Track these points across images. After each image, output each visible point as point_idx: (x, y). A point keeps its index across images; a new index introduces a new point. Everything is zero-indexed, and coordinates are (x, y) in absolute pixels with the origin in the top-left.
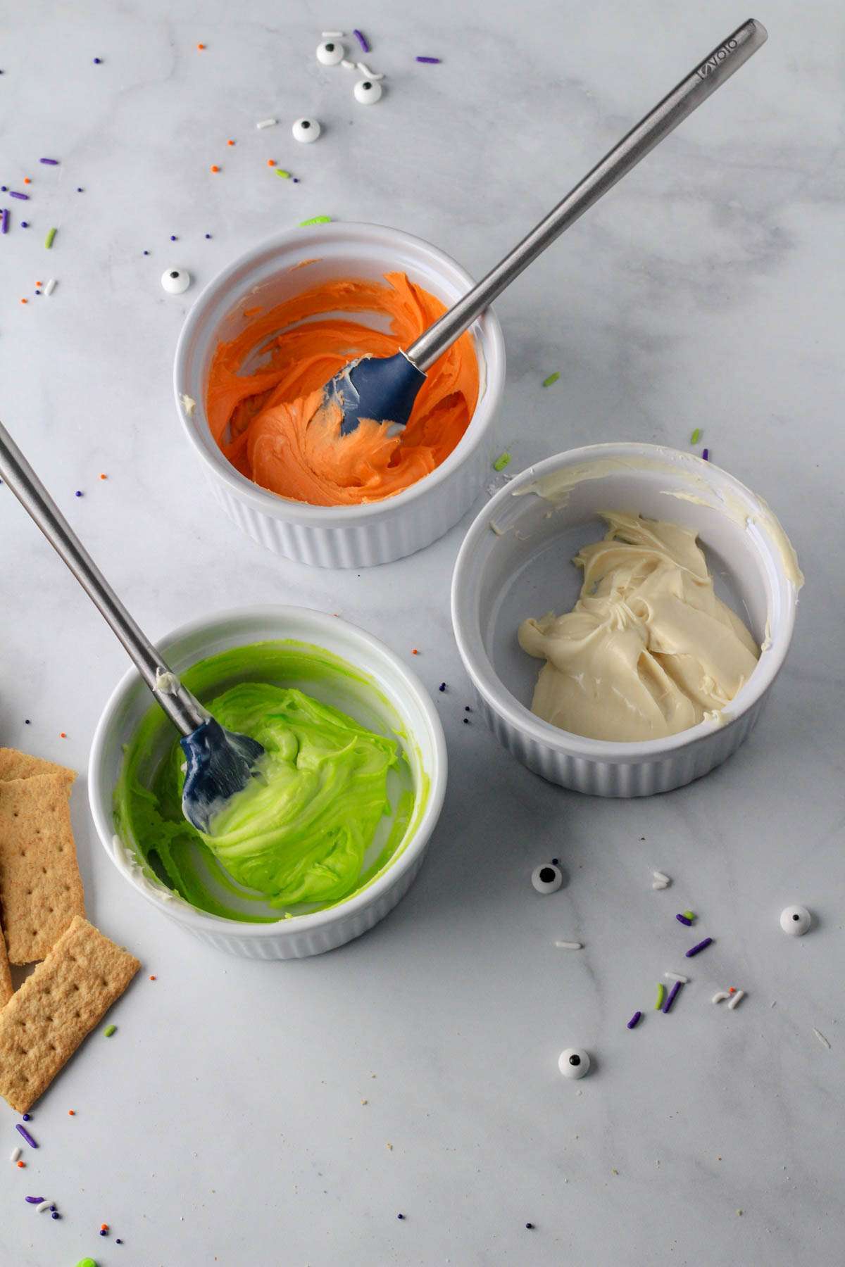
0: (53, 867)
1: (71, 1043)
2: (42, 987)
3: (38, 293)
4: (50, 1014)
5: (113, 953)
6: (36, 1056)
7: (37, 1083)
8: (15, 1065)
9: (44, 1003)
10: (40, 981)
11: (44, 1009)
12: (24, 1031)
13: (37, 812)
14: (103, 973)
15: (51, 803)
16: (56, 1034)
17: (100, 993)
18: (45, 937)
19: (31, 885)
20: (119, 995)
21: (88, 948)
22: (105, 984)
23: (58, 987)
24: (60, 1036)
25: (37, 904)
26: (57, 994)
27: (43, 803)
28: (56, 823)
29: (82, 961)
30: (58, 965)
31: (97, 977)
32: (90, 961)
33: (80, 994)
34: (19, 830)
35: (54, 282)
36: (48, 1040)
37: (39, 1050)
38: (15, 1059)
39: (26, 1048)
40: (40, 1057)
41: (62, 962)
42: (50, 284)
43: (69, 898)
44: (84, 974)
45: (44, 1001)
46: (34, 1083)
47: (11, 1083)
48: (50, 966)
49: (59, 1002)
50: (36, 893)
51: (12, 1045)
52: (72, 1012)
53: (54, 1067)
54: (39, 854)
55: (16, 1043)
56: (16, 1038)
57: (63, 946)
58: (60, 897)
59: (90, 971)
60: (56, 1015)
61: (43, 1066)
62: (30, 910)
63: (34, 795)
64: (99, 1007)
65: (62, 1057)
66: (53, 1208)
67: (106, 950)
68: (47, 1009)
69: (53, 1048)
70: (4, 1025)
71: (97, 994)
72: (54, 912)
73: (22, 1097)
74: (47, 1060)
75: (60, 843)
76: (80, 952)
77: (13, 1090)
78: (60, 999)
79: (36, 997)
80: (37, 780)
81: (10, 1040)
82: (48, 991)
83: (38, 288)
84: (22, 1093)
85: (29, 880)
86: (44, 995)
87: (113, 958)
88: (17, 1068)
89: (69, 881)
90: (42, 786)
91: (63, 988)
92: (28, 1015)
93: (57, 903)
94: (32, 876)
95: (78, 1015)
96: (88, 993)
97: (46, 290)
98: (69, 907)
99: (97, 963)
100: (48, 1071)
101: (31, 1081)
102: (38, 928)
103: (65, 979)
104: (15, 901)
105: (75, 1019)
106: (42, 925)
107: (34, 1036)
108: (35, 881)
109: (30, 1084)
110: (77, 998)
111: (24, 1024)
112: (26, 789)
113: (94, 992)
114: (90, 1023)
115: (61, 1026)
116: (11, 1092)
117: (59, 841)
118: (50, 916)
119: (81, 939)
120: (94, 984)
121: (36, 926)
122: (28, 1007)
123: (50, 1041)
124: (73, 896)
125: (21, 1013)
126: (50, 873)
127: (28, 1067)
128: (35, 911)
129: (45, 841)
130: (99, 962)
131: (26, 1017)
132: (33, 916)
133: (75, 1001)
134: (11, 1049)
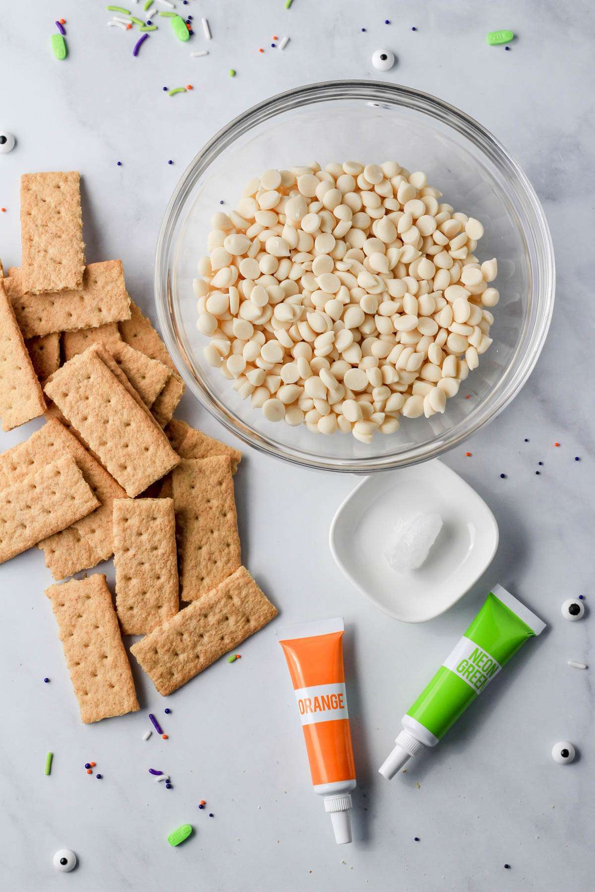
0: (219, 530)
1: (212, 658)
2: (203, 612)
3: (273, 46)
4: (203, 633)
5: (261, 601)
6: (184, 660)
7: (179, 679)
8: (168, 663)
9: (201, 624)
10: (202, 608)
11: (200, 628)
12: (181, 640)
13: (209, 487)
14: (249, 613)
15: (220, 480)
16: (204, 648)
17: (243, 628)
18: (210, 583)
19: (202, 543)
20: (255, 631)
21: (244, 593)
22: (248, 621)
23: (214, 615)
24: (206, 650)
25: (206, 557)
26: (212, 619)
27: (214, 479)
28: (223, 495)
29: (236, 601)
30: (219, 600)
31: (244, 615)
32: (242, 602)
33: (229, 624)
34: (195, 500)
35: (288, 39)
36: (196, 651)
37: (188, 657)
38: (169, 658)
39: (179, 652)
40: (187, 662)
41: (222, 598)
42: (283, 41)
43: (229, 553)
44: (236, 611)
45: (202, 622)
46: (177, 677)
47: (161, 675)
48: (213, 599)
49: (212, 626)
50: (205, 550)
51: (170, 648)
52: (219, 636)
53: (195, 671)
54: (209, 519)
55: (173, 647)
56: (174, 644)
57: (226, 587)
58: (223, 552)
59: (240, 610)
60: (207, 635)
61: (187, 668)
62: (200, 562)
63: (208, 473)
64: (240, 636)
65: (202, 665)
66: (168, 781)
67: (256, 597)
68: (202, 629)
69: (198, 657)
70: (168, 633)
71: (241, 627)
72: (217, 564)
73: (166, 686)
74: (192, 665)
75: (225, 511)
76: (237, 595)
77: (161, 680)
78: (213, 624)
79: (196, 618)
80: (210, 461)
81: (169, 644)
82: (206, 616)
83: (274, 42)
84: (167, 683)
85: (200, 539)
86: (203, 618)
87: (259, 604)
88: (169, 665)
89: (230, 541)
90: (213, 466)
91: (218, 617)
92: (187, 630)
93: (221, 557)
94: (203, 536)
95: (222, 638)
96: (234, 625)
97: (280, 44)
98: (229, 561)
99: (247, 605)
100: (190, 673)
101: (176, 676)
102: (205, 576)
103: (221, 611)
104: (189, 555)
105: (220, 641)
106: (209, 573)
107: (187, 646)
108: (204, 540)
109: (174, 677)
110: (225, 626)
111: (182, 635)
112: (202, 468)
113: (239, 626)
114: (228, 647)
115: (209, 644)
116: (159, 681)
117: (224, 509)
118: (215, 567)
119: (240, 585)
120: (240, 619)
121: (204, 573)
122: (189, 624)
123: (198, 652)
124: (233, 552)
125: (182, 627)
126: (216, 534)
127: (176, 666)
128: (203, 563)
129: (214, 509)
130: (249, 605)
131: (185, 631)
132: (202, 567)
133: (223, 628)
134: (168, 651)
